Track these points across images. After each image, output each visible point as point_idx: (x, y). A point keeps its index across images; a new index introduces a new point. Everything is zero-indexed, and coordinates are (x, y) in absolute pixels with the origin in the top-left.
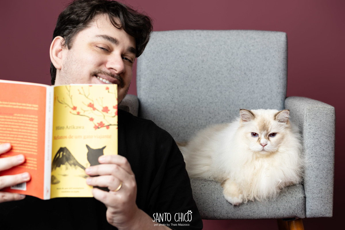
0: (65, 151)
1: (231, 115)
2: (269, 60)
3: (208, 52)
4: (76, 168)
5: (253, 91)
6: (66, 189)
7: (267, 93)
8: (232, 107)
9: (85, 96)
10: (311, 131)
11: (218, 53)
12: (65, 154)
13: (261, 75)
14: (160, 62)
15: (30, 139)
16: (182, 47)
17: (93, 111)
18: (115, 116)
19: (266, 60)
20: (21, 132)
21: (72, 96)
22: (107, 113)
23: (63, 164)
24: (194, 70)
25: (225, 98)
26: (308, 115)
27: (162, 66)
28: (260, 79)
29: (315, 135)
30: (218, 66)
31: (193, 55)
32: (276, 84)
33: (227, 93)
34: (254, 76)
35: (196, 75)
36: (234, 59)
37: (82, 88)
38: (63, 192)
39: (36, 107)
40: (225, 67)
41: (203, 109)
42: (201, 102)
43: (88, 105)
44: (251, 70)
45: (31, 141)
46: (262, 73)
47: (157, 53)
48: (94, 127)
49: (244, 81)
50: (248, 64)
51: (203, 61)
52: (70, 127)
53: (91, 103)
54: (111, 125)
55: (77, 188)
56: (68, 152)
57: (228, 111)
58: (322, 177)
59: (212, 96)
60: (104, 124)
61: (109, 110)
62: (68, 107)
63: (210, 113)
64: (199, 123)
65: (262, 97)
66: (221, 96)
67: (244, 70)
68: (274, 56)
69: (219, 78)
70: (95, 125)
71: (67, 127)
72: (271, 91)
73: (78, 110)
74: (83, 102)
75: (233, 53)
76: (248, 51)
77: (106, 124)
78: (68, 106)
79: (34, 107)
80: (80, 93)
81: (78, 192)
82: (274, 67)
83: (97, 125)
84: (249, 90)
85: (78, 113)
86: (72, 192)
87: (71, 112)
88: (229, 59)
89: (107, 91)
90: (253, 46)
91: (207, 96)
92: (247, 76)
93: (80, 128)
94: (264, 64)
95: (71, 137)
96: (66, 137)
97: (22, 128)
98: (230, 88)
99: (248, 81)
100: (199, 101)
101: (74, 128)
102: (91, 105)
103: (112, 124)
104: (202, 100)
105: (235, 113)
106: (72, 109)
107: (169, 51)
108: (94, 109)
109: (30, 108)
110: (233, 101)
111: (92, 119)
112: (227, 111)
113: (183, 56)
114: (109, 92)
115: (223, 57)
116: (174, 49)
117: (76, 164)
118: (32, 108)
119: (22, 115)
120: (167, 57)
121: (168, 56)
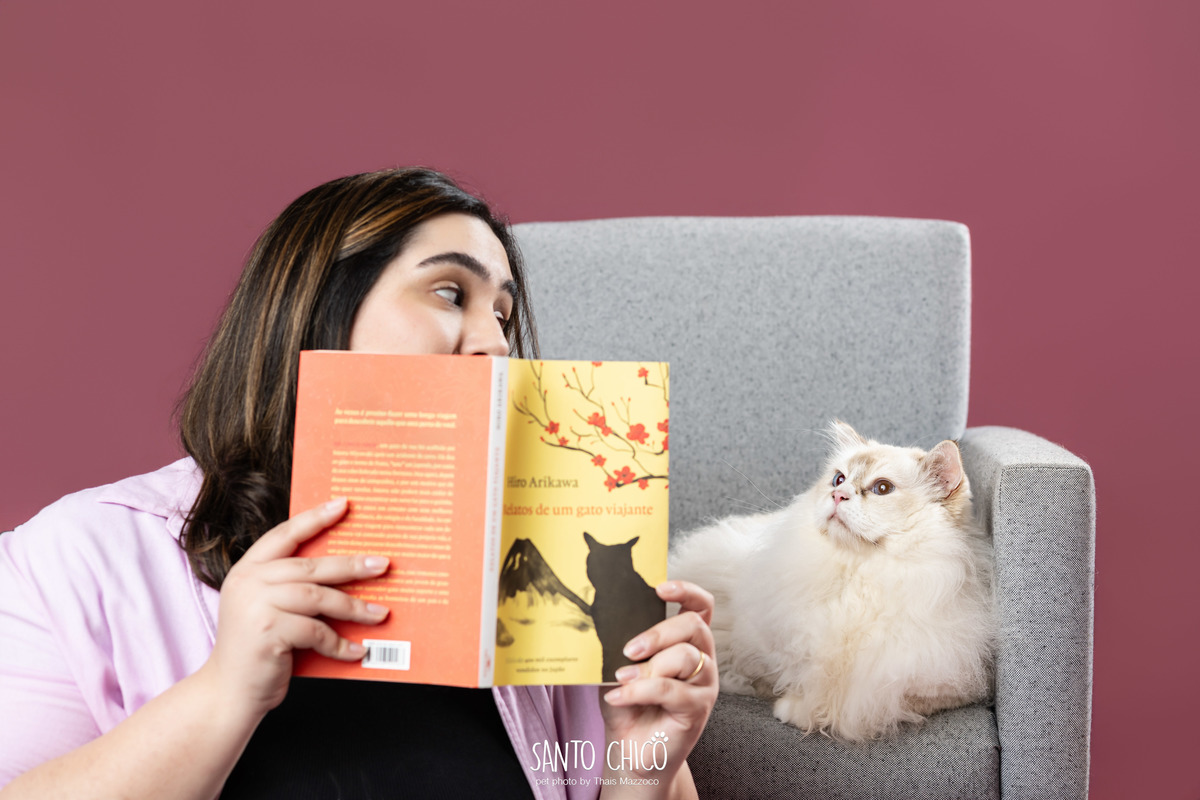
0: (527, 551)
1: (788, 487)
2: (909, 311)
3: (716, 288)
4: (555, 602)
5: (859, 411)
6: (527, 661)
7: (904, 418)
8: (791, 463)
9: (583, 393)
10: (1017, 541)
11: (748, 291)
12: (526, 559)
13: (885, 361)
14: (565, 320)
15: (428, 515)
16: (636, 272)
17: (602, 436)
18: (662, 452)
19: (900, 312)
20: (398, 496)
21: (546, 392)
22: (643, 442)
23: (523, 589)
24: (673, 345)
25: (771, 433)
26: (1007, 489)
27: (570, 332)
28: (882, 372)
29: (1027, 552)
30: (747, 332)
31: (670, 298)
32: (932, 390)
33: (777, 416)
34: (861, 362)
35: (679, 359)
36: (799, 308)
37: (574, 369)
38: (519, 671)
39: (450, 421)
40: (771, 334)
41: (702, 468)
42: (694, 444)
43: (589, 418)
44: (853, 344)
45: (431, 520)
46: (886, 355)
47: (557, 291)
48: (606, 483)
49: (829, 379)
50: (843, 327)
51: (701, 317)
52: (540, 481)
53: (596, 414)
54: (651, 477)
55: (558, 660)
56: (534, 554)
57: (779, 473)
58: (1052, 684)
59: (729, 427)
60: (634, 475)
61: (647, 435)
62: (536, 423)
63: (723, 481)
64: (689, 513)
65: (889, 429)
66: (756, 427)
67: (832, 343)
68: (924, 299)
69: (751, 370)
70: (609, 477)
71: (533, 481)
72: (917, 412)
73: (563, 432)
74: (575, 411)
75: (796, 290)
76: (845, 284)
77: (640, 474)
78: (537, 420)
79: (442, 421)
80: (568, 385)
81: (561, 670)
82: (925, 334)
83: (615, 477)
84: (847, 407)
85: (563, 443)
86: (545, 670)
87: (542, 439)
88: (784, 308)
89: (643, 379)
90: (859, 267)
91: (712, 428)
92: (841, 362)
93: (567, 483)
94: (894, 325)
95: (542, 511)
96: (529, 511)
97: (404, 483)
98: (785, 400)
99: (844, 380)
100: (690, 443)
101: (551, 484)
102: (598, 421)
103: (655, 474)
104: (697, 441)
105: (803, 481)
106: (547, 429)
107: (593, 285)
108: (607, 431)
109: (431, 425)
110: (796, 442)
111: (599, 461)
112: (776, 475)
113: (640, 301)
114: (646, 383)
115: (764, 304)
116: (609, 277)
117: (557, 589)
118: (438, 425)
119: (404, 447)
120: (588, 304)
121: (590, 301)
